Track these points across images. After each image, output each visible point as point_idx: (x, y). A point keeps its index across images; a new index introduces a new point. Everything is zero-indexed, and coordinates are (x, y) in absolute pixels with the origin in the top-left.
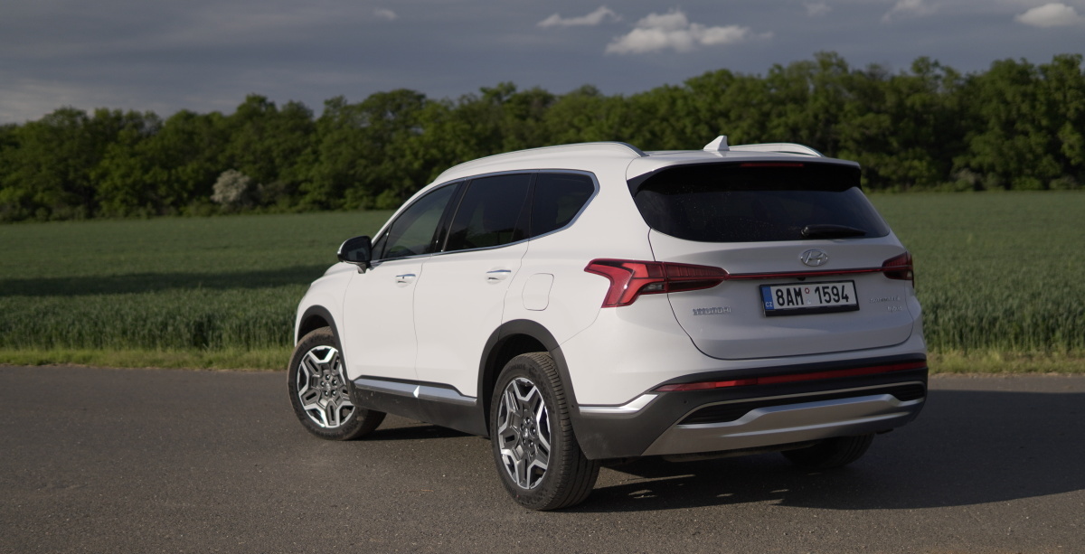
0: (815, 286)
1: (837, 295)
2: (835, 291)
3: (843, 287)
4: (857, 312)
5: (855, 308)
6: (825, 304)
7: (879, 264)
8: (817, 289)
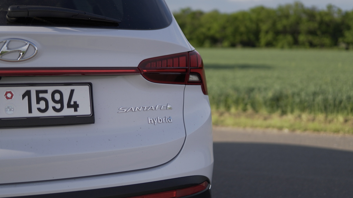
0: (24, 89)
1: (61, 101)
2: (57, 97)
3: (72, 92)
4: (92, 125)
5: (89, 120)
6: (36, 114)
7: (136, 64)
8: (28, 94)
